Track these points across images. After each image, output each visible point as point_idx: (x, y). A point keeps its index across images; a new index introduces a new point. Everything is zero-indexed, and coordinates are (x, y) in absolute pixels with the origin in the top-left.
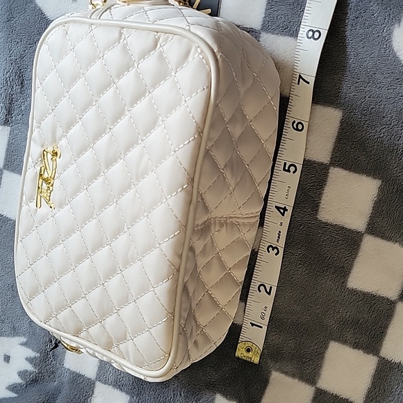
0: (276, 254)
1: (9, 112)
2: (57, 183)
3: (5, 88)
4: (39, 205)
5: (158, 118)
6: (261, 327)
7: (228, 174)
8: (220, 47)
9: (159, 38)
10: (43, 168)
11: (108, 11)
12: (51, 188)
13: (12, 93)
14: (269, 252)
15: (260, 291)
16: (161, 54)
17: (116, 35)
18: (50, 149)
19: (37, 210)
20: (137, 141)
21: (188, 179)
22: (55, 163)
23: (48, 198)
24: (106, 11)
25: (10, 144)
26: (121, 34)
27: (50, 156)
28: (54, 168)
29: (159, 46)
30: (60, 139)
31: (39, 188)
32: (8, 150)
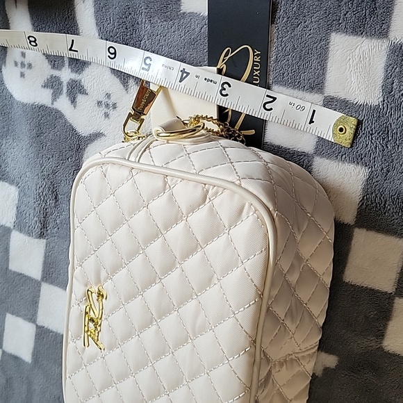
0: (230, 86)
1: (44, 226)
2: (104, 324)
3: (39, 202)
4: (86, 344)
5: (213, 276)
6: (314, 111)
7: (288, 323)
8: (275, 204)
9: (208, 191)
10: (88, 308)
11: (147, 151)
12: (99, 328)
13: (46, 207)
14: (227, 95)
15: (271, 109)
16: (211, 209)
17: (161, 184)
18: (95, 289)
19: (85, 349)
20: (192, 296)
21: (250, 342)
22: (101, 304)
23: (96, 338)
24: (145, 150)
25: (46, 257)
26: (165, 183)
27: (95, 296)
28: (101, 308)
29: (208, 200)
30: (105, 281)
31: (85, 326)
32: (45, 263)
